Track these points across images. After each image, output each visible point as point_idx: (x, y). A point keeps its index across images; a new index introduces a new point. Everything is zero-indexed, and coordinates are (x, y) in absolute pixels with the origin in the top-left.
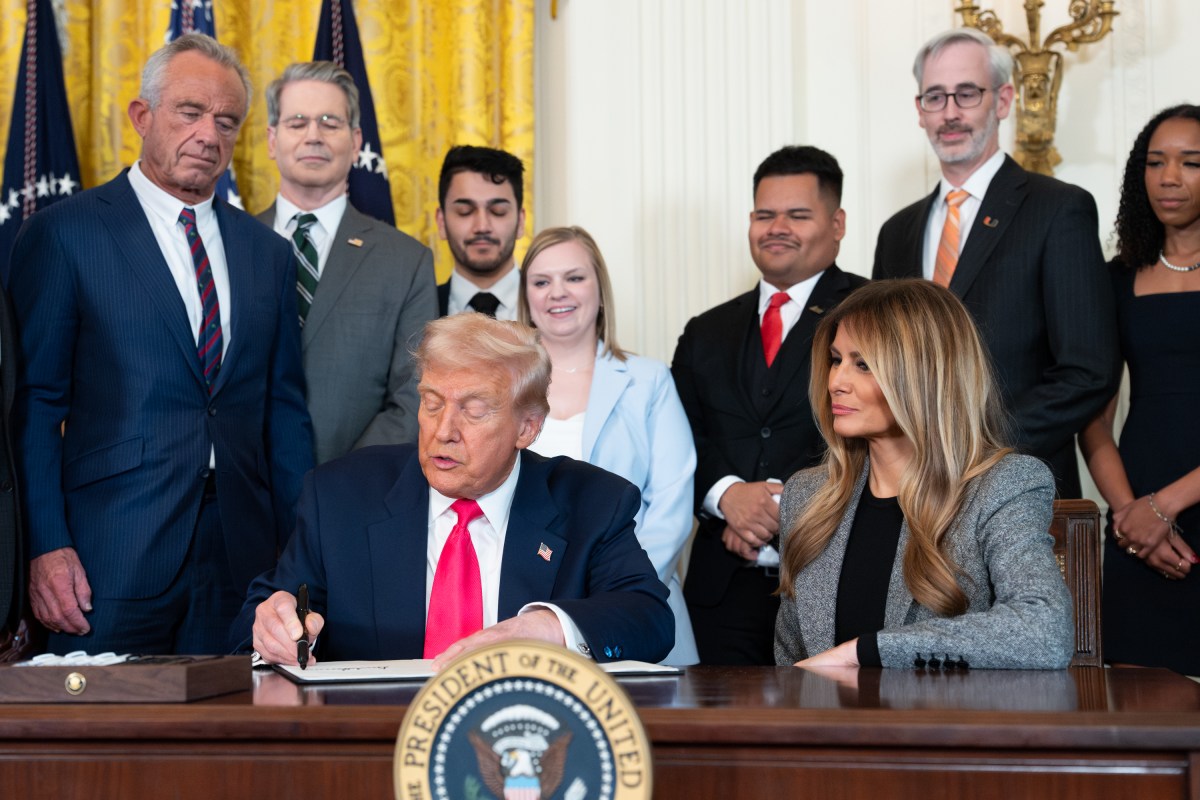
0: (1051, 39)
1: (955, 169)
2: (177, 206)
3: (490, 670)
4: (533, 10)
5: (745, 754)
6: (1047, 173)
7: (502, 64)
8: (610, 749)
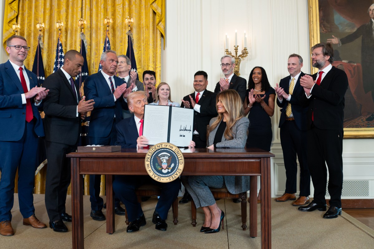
0: (239, 56)
1: (226, 76)
2: (108, 76)
3: (160, 147)
4: (161, 48)
5: (198, 159)
7: (156, 56)
8: (178, 159)
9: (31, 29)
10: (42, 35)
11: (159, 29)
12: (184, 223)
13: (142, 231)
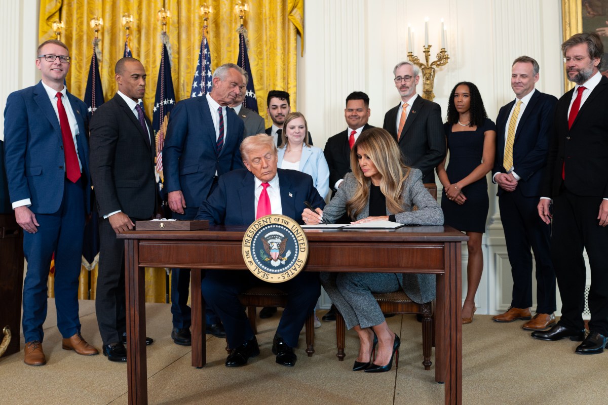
0: (432, 64)
1: (405, 98)
3: (267, 222)
4: (296, 55)
5: (333, 244)
6: (431, 100)
7: (288, 69)
8: (297, 242)
9: (82, 28)
10: (100, 37)
11: (293, 21)
12: (325, 355)
13: (252, 365)
